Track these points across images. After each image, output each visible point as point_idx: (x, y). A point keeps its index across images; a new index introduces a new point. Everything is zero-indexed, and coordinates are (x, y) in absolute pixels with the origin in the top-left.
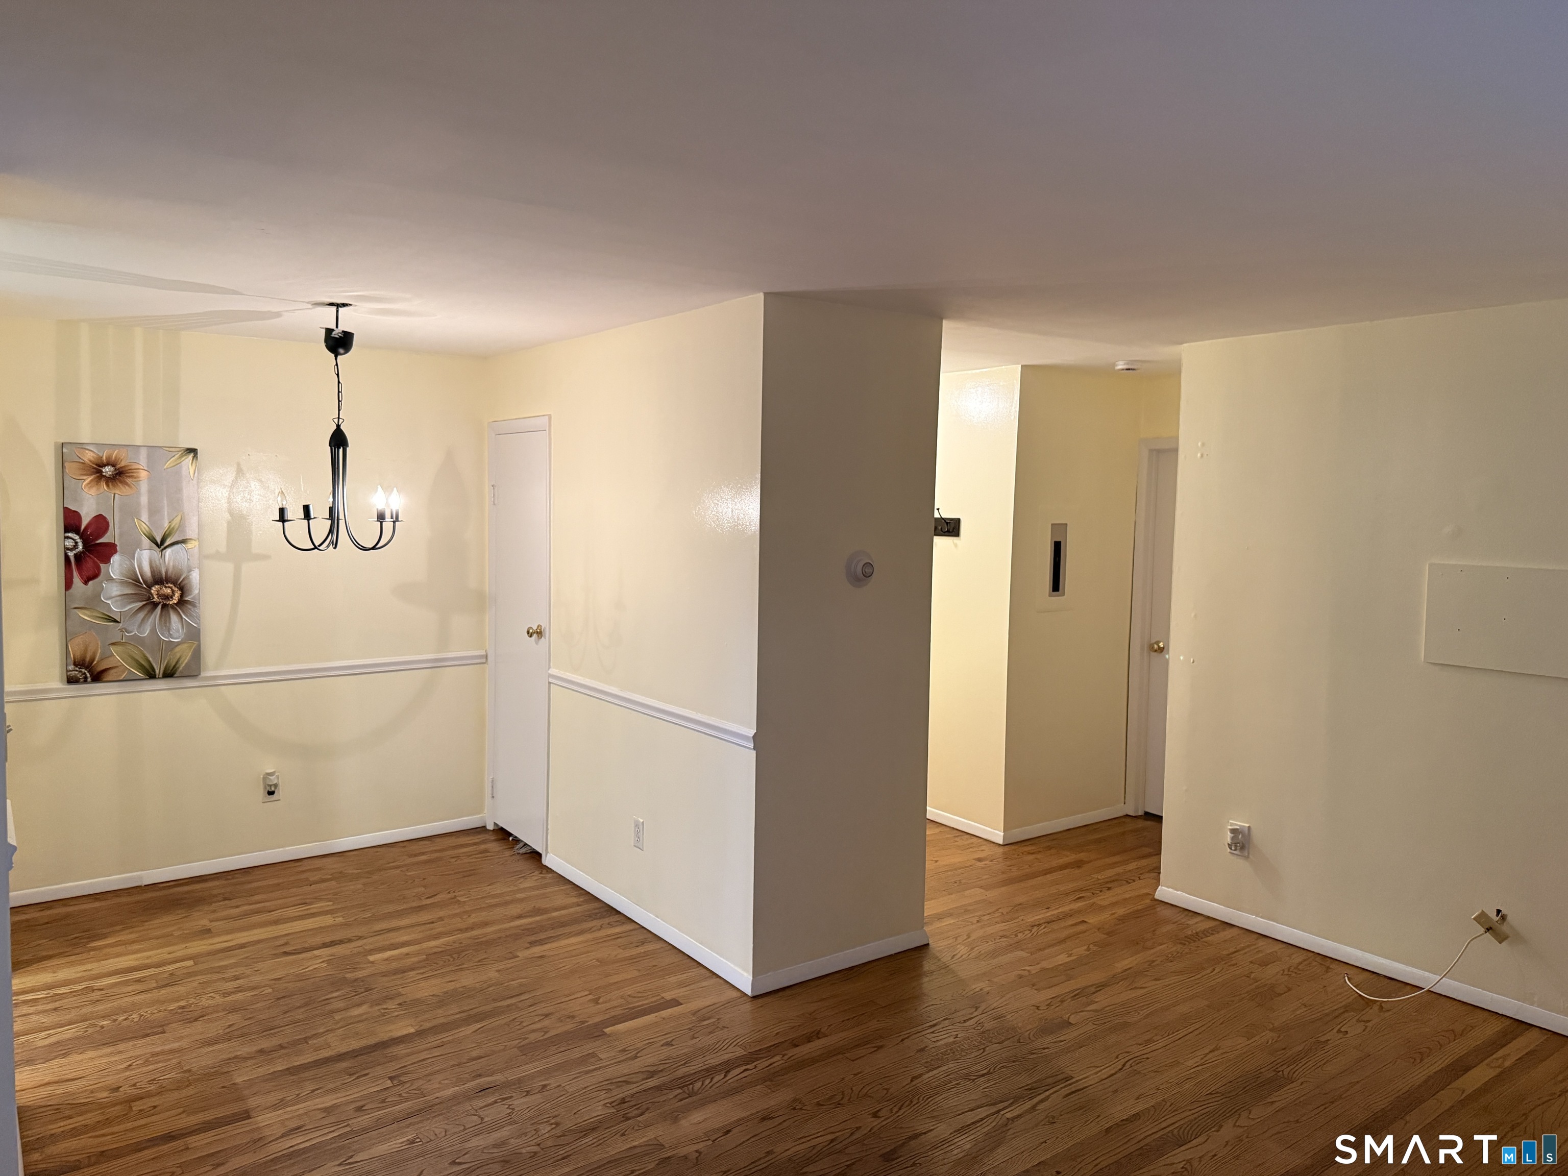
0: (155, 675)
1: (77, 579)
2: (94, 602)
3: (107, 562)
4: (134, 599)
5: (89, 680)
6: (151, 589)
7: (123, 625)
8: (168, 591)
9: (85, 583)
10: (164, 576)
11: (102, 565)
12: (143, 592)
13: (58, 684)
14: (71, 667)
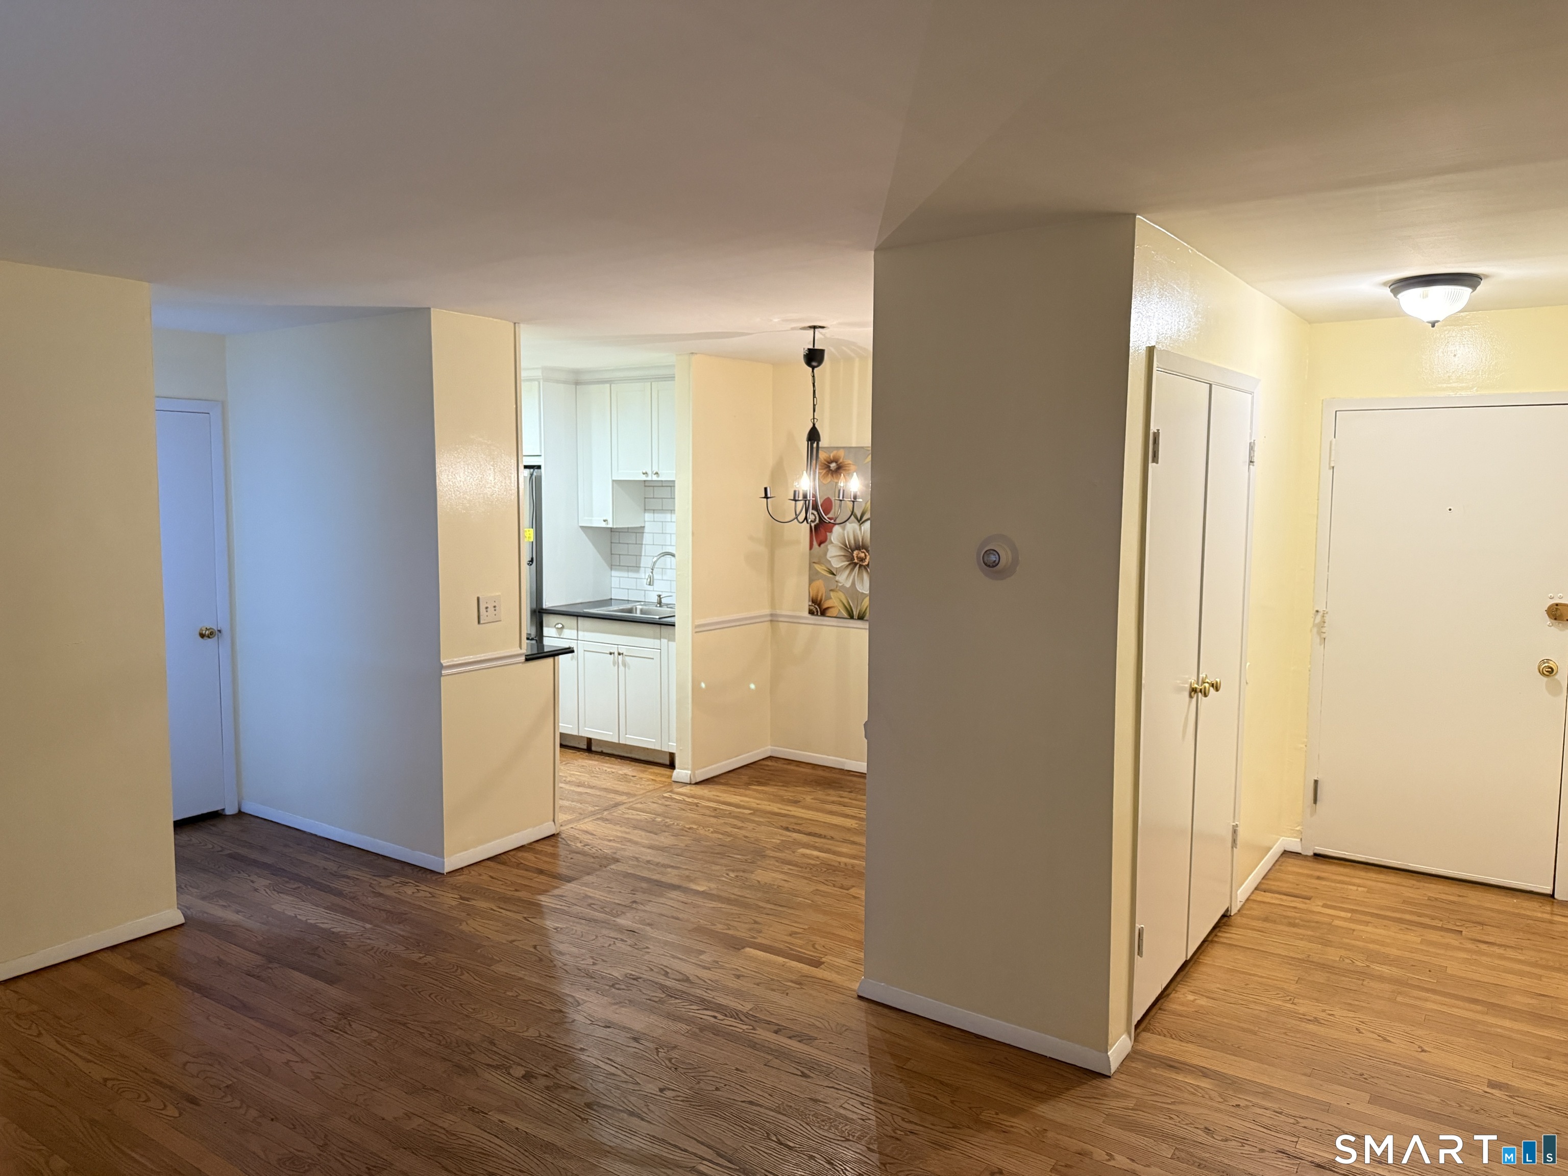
0: (853, 617)
1: (815, 543)
2: (823, 559)
3: (831, 531)
4: (844, 559)
5: (819, 614)
6: (853, 553)
7: (837, 578)
8: (863, 555)
9: (819, 545)
10: (861, 543)
11: (828, 534)
12: (848, 554)
13: (806, 613)
14: (810, 603)
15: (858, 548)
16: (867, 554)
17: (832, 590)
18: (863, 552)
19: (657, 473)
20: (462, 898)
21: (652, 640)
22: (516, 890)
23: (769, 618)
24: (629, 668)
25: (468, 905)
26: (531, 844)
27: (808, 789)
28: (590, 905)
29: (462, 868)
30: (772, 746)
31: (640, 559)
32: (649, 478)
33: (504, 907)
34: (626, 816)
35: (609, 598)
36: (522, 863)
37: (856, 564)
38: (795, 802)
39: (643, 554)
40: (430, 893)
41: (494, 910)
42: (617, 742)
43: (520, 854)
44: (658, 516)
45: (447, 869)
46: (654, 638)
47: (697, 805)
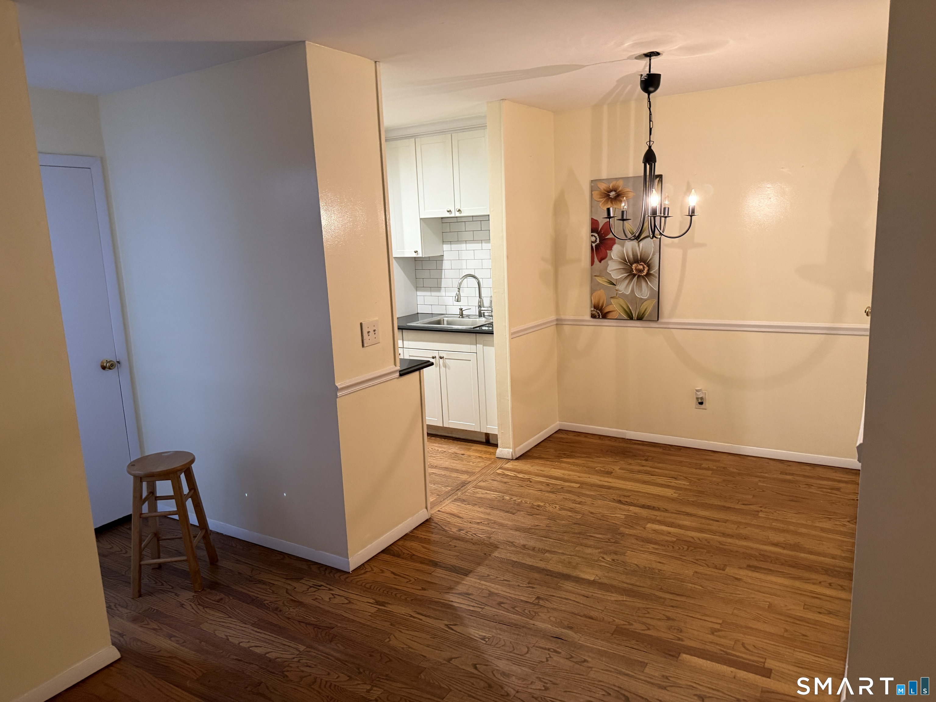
0: (633, 318)
1: (596, 259)
2: (603, 273)
3: (611, 249)
4: (623, 272)
5: (601, 317)
6: (632, 266)
7: (617, 287)
8: (641, 267)
9: (600, 262)
10: (639, 258)
11: (608, 251)
12: (628, 268)
13: (588, 317)
14: (593, 309)
15: (637, 261)
16: (645, 266)
17: (612, 298)
18: (642, 265)
19: (459, 211)
20: (378, 603)
21: (469, 346)
22: (424, 589)
23: (555, 323)
24: (449, 369)
25: (386, 611)
26: (412, 532)
27: (610, 459)
28: (500, 604)
29: (363, 564)
30: (559, 421)
31: (441, 282)
32: (453, 215)
33: (421, 612)
34: (478, 495)
35: (417, 312)
36: (414, 555)
37: (634, 275)
38: (609, 473)
39: (443, 277)
40: (346, 598)
41: (414, 617)
42: (442, 426)
43: (409, 544)
44: (455, 247)
45: (352, 567)
46: (471, 344)
47: (529, 480)
